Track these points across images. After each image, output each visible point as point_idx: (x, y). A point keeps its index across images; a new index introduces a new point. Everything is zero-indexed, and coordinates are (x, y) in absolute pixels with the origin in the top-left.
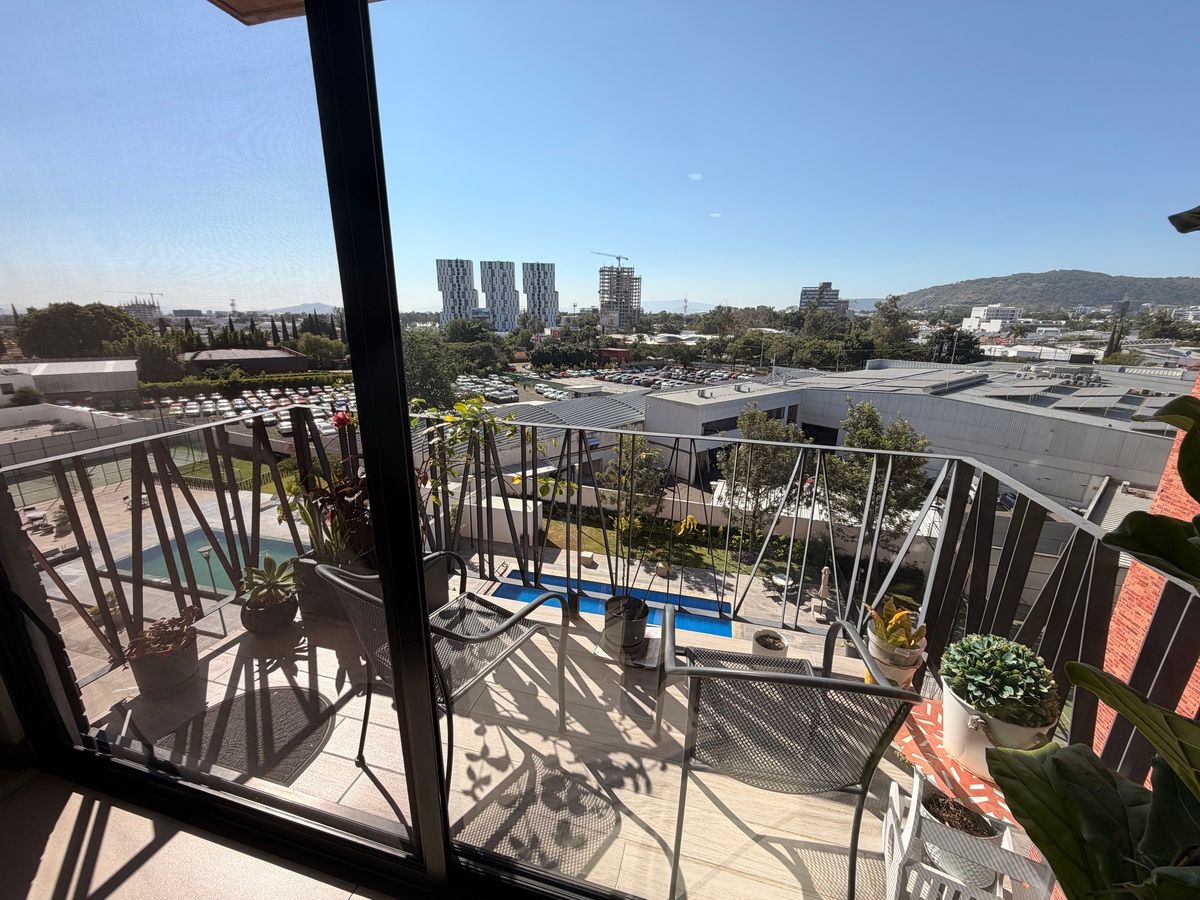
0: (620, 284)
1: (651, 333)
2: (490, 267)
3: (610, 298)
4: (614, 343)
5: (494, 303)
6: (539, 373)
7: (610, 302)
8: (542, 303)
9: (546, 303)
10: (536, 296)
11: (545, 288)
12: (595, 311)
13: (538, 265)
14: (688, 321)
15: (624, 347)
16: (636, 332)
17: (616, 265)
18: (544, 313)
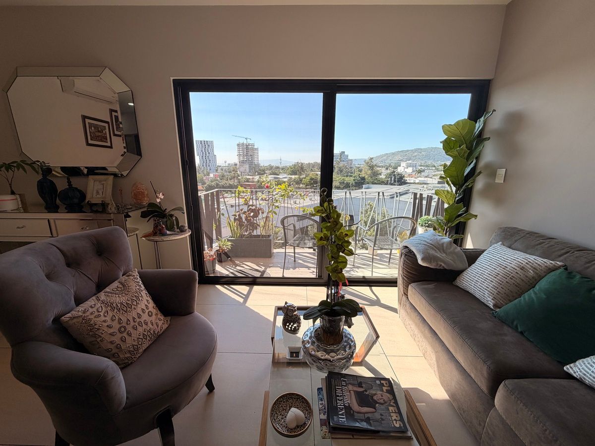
0: (247, 152)
3: (243, 158)
4: (248, 180)
7: (243, 161)
8: (208, 160)
9: (210, 161)
10: (204, 158)
11: (209, 153)
12: (236, 165)
13: (204, 141)
14: (282, 169)
15: (253, 182)
16: (258, 175)
17: (245, 142)
18: (209, 166)
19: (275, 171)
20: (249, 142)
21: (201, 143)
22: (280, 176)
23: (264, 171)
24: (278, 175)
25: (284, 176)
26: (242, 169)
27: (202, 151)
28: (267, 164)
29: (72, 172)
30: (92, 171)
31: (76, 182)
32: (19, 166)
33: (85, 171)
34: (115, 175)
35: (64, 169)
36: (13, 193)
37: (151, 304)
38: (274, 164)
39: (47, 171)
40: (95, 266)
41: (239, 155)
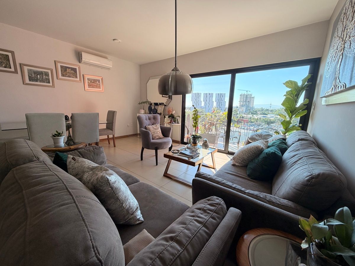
1: (257, 114)
2: (206, 95)
3: (243, 103)
4: (243, 117)
5: (206, 105)
7: (243, 105)
8: (221, 105)
9: (222, 105)
10: (219, 103)
11: (222, 100)
12: (237, 107)
13: (220, 94)
14: (271, 111)
15: (247, 118)
16: (251, 114)
17: (246, 93)
18: (221, 108)
19: (264, 112)
20: (249, 93)
21: (218, 95)
22: (268, 116)
23: (256, 112)
24: (267, 115)
25: (272, 116)
26: (241, 110)
27: (218, 99)
28: (259, 108)
29: (156, 104)
30: (160, 104)
31: (156, 107)
32: (146, 102)
33: (159, 104)
34: (165, 105)
35: (154, 103)
36: (144, 109)
37: (160, 131)
38: (265, 108)
39: (151, 104)
40: (153, 121)
41: (240, 101)
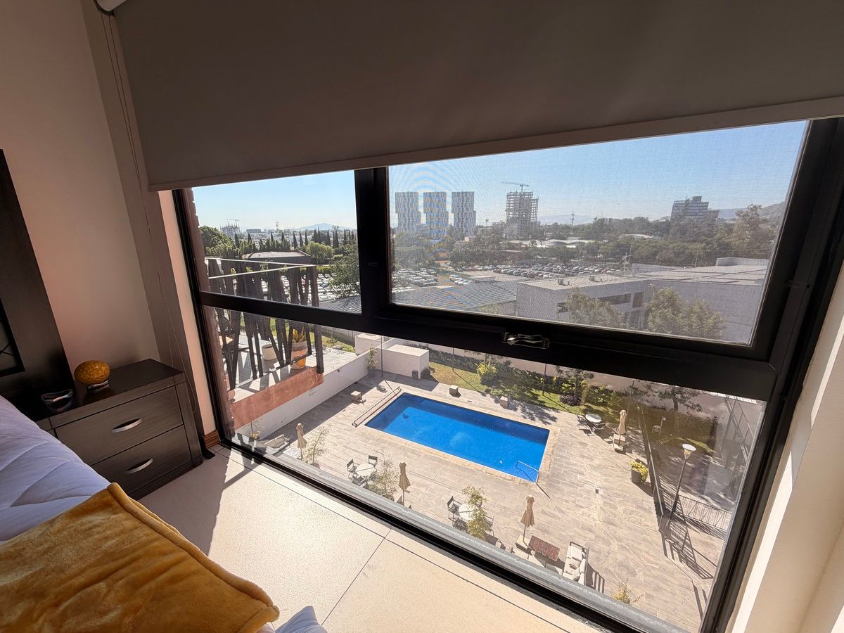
0: (522, 204)
1: (543, 239)
2: (430, 196)
3: (514, 214)
4: (512, 247)
5: (432, 219)
6: (455, 268)
7: (513, 218)
8: (465, 219)
10: (460, 215)
11: (467, 209)
12: (502, 224)
13: (463, 193)
14: (574, 230)
15: (520, 249)
17: (519, 191)
18: (465, 226)
20: (526, 190)
21: (458, 196)
23: (542, 232)
24: (564, 239)
25: (573, 241)
27: (458, 206)
28: (550, 223)
38: (562, 222)
41: (508, 210)
